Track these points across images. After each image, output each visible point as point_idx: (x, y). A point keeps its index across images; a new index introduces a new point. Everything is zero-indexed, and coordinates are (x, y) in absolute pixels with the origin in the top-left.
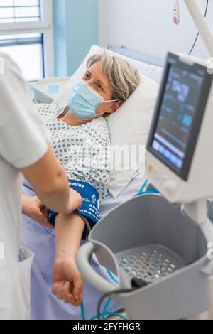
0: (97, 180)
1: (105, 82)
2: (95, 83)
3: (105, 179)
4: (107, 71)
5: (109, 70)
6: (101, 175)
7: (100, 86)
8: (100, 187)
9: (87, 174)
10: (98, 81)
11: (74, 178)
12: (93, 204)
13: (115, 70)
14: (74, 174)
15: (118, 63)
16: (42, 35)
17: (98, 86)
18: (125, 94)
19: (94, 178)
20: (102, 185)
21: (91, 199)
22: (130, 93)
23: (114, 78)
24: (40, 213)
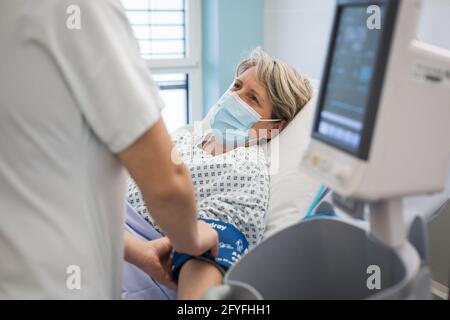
0: (246, 220)
1: (261, 93)
2: (248, 94)
3: (257, 219)
4: (264, 77)
5: (268, 76)
6: (252, 213)
7: (254, 98)
8: (251, 233)
9: (231, 211)
10: (252, 91)
11: (212, 217)
12: (238, 253)
13: (276, 76)
14: (211, 211)
15: (281, 67)
16: (187, 76)
17: (251, 98)
18: (291, 109)
19: (242, 218)
20: (254, 230)
21: (235, 246)
22: (299, 110)
23: (274, 86)
24: (158, 264)
